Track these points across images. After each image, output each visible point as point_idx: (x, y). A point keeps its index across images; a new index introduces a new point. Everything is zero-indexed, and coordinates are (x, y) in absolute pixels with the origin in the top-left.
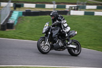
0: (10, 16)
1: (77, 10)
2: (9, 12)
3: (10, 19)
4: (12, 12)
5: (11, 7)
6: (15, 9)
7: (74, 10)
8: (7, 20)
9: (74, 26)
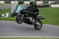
0: (17, 9)
1: (55, 4)
2: (16, 7)
3: (16, 11)
4: (17, 7)
5: (17, 4)
6: (19, 5)
7: (54, 4)
8: (15, 11)
9: (54, 14)
